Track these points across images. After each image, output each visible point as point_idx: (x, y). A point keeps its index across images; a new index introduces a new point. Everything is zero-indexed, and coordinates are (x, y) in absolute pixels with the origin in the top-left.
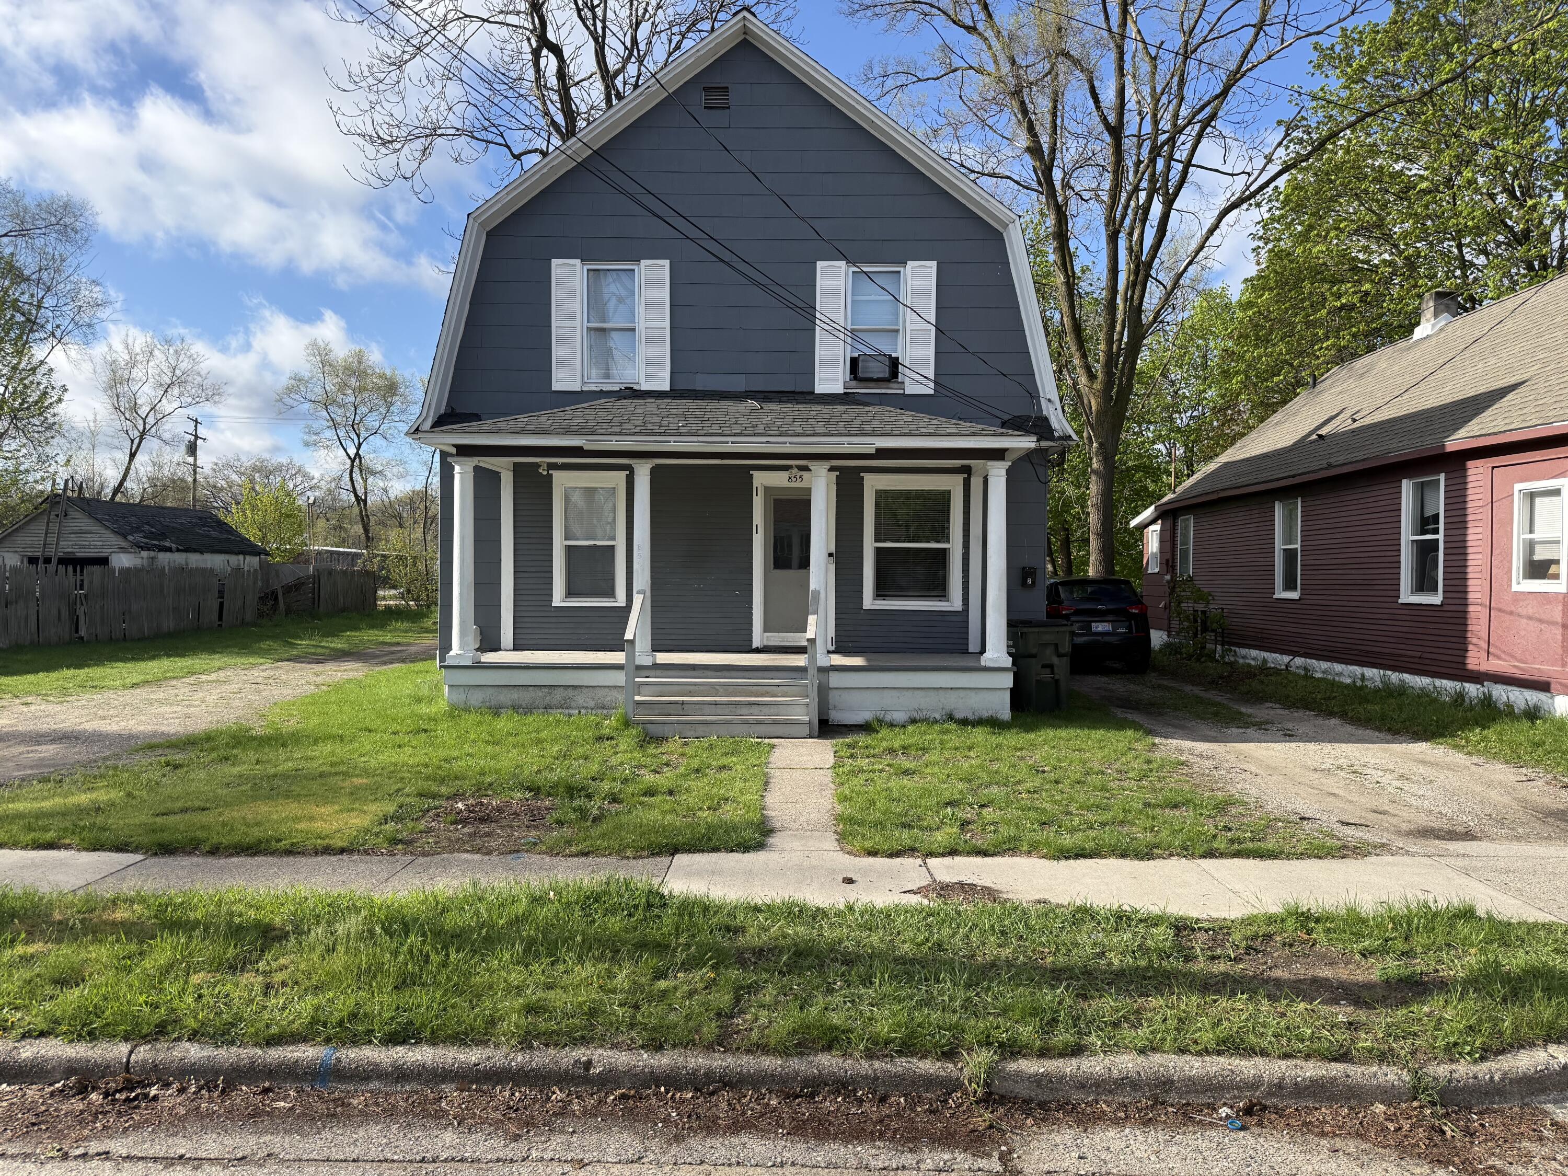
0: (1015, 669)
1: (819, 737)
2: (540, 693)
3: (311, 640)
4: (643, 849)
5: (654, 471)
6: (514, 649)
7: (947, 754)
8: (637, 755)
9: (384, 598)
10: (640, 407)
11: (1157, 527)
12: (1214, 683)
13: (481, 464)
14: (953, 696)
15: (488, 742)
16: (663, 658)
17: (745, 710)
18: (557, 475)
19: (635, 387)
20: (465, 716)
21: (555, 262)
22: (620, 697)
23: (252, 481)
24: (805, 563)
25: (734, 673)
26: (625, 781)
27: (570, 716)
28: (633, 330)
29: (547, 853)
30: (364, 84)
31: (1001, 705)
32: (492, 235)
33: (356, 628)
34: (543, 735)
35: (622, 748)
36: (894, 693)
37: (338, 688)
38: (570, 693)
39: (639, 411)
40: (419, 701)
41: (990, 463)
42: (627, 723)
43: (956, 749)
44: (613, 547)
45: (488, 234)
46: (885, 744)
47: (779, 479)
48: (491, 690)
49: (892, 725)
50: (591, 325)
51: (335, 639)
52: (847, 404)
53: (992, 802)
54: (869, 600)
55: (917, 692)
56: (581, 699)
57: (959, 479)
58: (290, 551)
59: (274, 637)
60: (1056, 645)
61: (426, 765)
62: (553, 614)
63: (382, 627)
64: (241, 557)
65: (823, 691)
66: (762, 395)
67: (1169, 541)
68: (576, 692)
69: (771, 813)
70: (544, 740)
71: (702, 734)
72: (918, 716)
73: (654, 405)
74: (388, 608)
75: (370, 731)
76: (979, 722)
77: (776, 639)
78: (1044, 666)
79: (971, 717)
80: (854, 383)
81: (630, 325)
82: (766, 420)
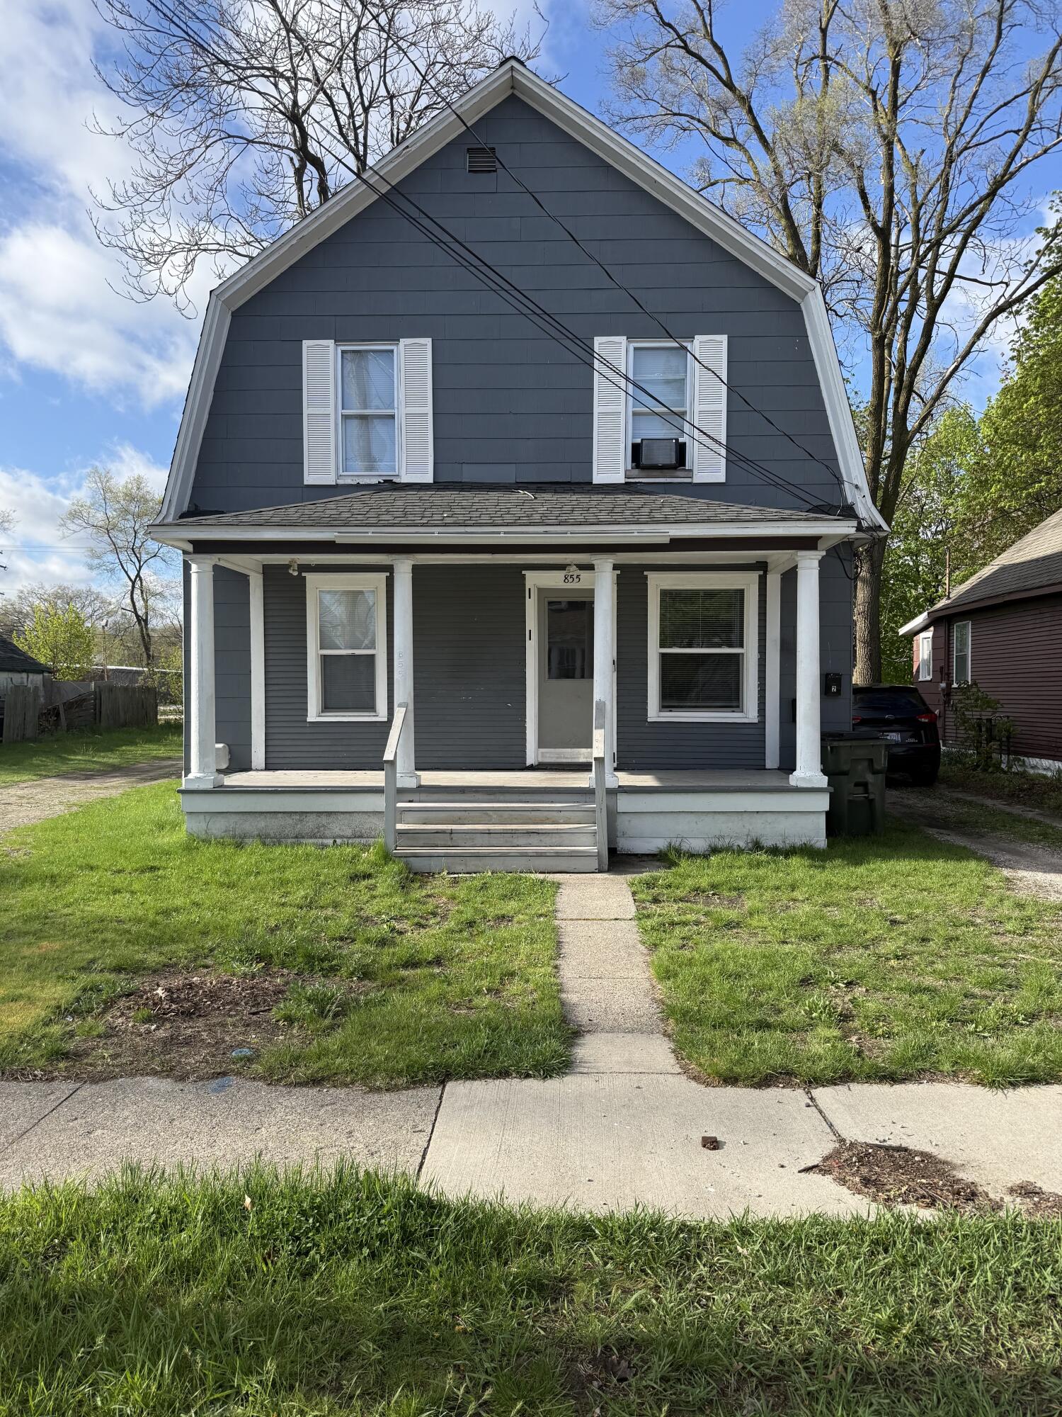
0: (832, 789)
1: (609, 871)
2: (289, 821)
3: (83, 755)
4: (400, 1073)
5: (416, 569)
6: (267, 769)
7: (768, 895)
8: (398, 899)
9: (164, 713)
10: (400, 499)
11: (929, 634)
12: (1014, 796)
13: (222, 564)
14: (759, 820)
15: (222, 885)
16: (431, 778)
17: (522, 840)
18: (310, 578)
19: (396, 480)
20: (203, 848)
21: (306, 343)
22: (379, 824)
23: (55, 606)
24: (587, 672)
25: (508, 797)
26: (382, 942)
27: (324, 846)
28: (392, 417)
29: (263, 1078)
30: (129, 203)
31: (815, 832)
32: (238, 316)
33: (133, 743)
34: (289, 874)
35: (380, 890)
36: (692, 817)
37: (87, 809)
38: (324, 820)
39: (398, 503)
40: (161, 827)
41: (801, 553)
42: (387, 857)
43: (777, 888)
44: (373, 656)
45: (234, 315)
46: (690, 882)
47: (553, 580)
48: (236, 818)
49: (692, 856)
50: (347, 412)
51: (109, 754)
52: (630, 493)
53: (862, 978)
54: (654, 712)
55: (717, 817)
56: (336, 827)
57: (754, 576)
58: (80, 670)
59: (47, 753)
60: (871, 761)
61: (139, 921)
62: (308, 730)
63: (158, 741)
64: (24, 675)
65: (612, 816)
66: (535, 486)
67: (942, 649)
68: (331, 819)
69: (572, 998)
70: (288, 881)
71: (474, 869)
72: (720, 844)
73: (415, 497)
74: (168, 722)
75: (92, 868)
76: (790, 852)
77: (552, 755)
78: (857, 785)
79: (780, 845)
80: (636, 472)
81: (389, 412)
82: (542, 510)
